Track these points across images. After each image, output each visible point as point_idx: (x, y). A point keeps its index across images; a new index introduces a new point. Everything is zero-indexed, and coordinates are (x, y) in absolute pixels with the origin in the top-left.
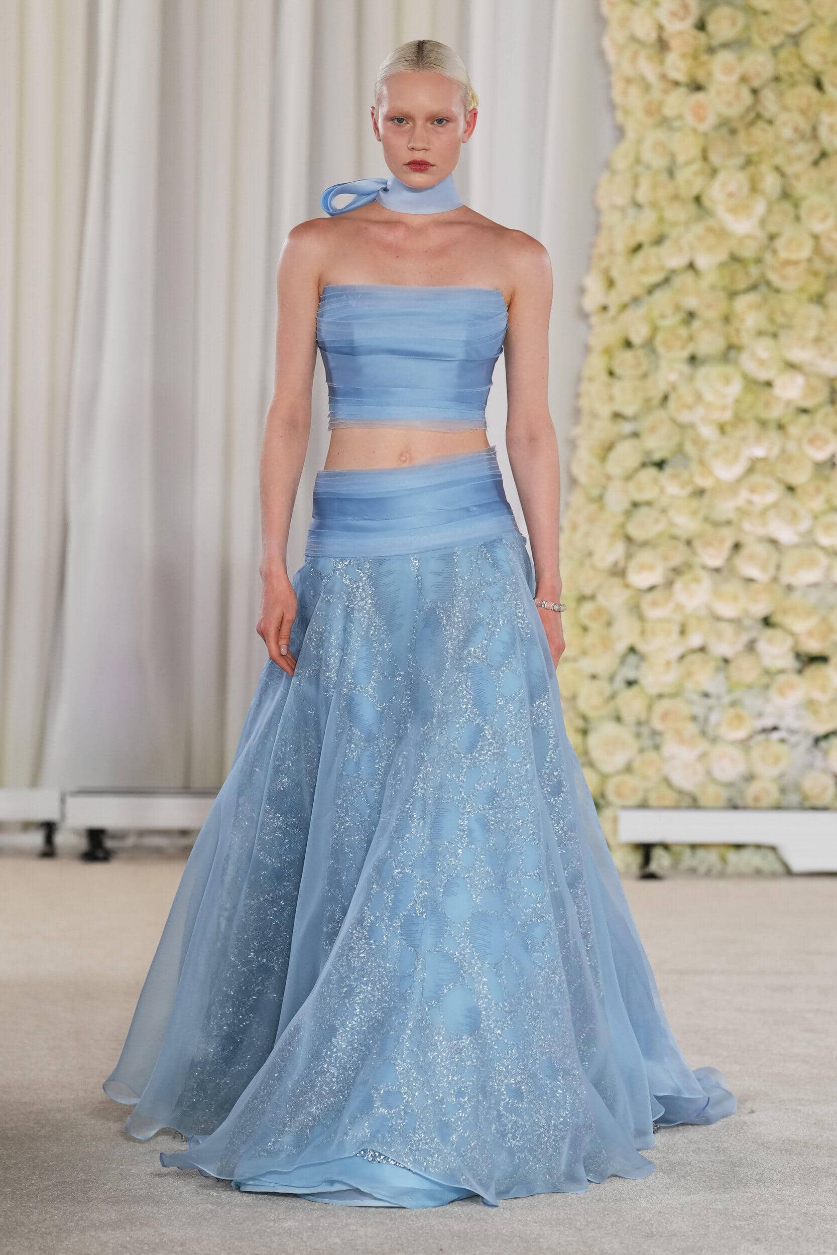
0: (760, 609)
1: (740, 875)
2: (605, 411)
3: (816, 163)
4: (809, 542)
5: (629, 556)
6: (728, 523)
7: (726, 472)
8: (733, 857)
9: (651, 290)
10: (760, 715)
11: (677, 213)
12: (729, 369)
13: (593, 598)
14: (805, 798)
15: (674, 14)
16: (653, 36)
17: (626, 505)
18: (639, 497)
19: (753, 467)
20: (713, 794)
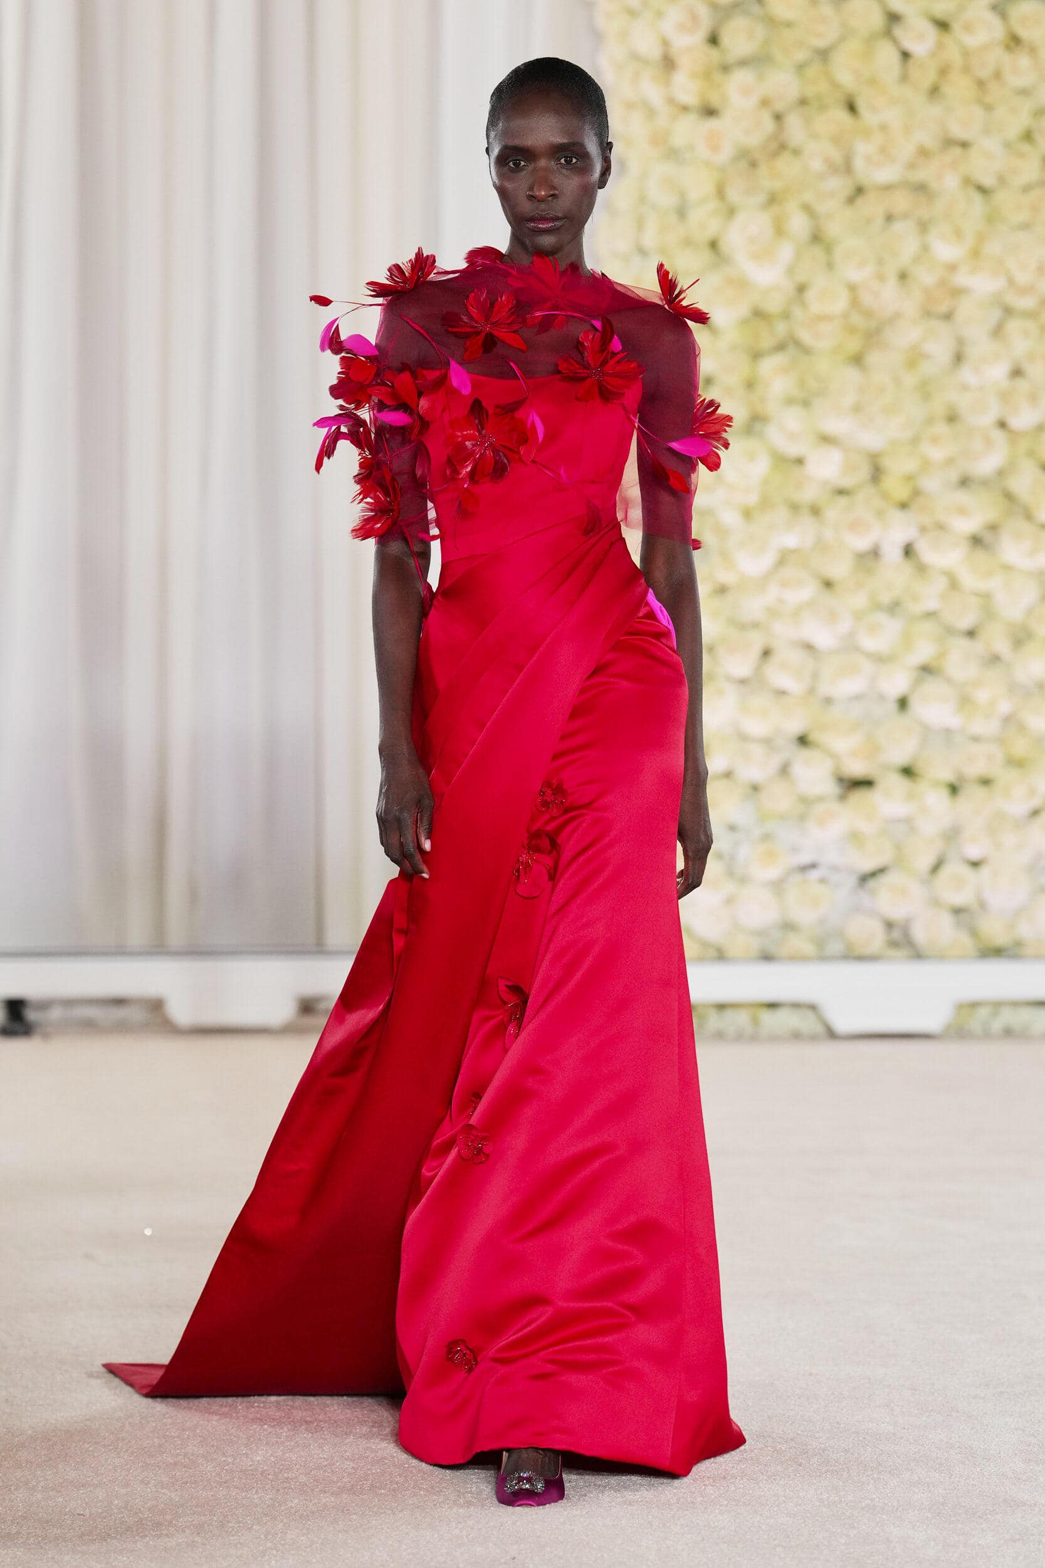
0: (795, 726)
1: (775, 1039)
3: (851, 200)
4: (850, 646)
6: (755, 625)
7: (752, 564)
8: (766, 1017)
10: (795, 850)
12: (753, 444)
14: (850, 946)
15: (682, 28)
16: (655, 52)
19: (784, 558)
20: (741, 944)
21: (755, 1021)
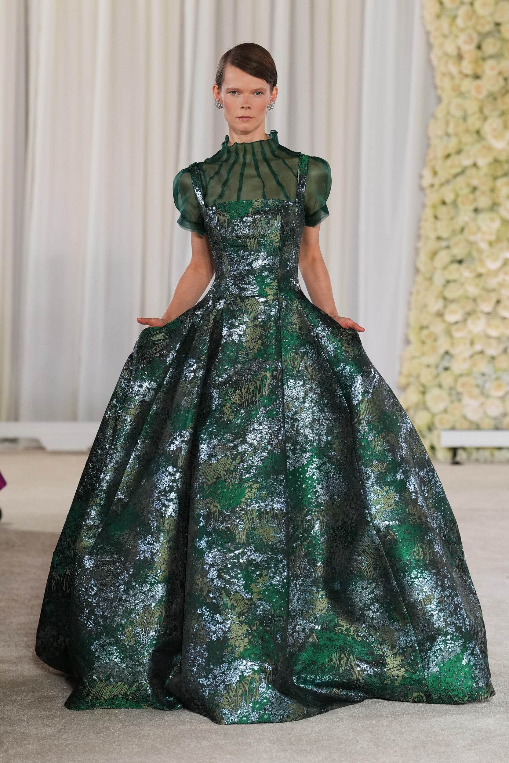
1: (501, 462)
2: (433, 236)
5: (445, 307)
6: (494, 290)
7: (493, 265)
8: (497, 453)
9: (455, 176)
11: (467, 139)
12: (493, 215)
13: (427, 327)
15: (466, 42)
16: (454, 52)
17: (443, 281)
18: (450, 278)
19: (506, 263)
20: (487, 423)
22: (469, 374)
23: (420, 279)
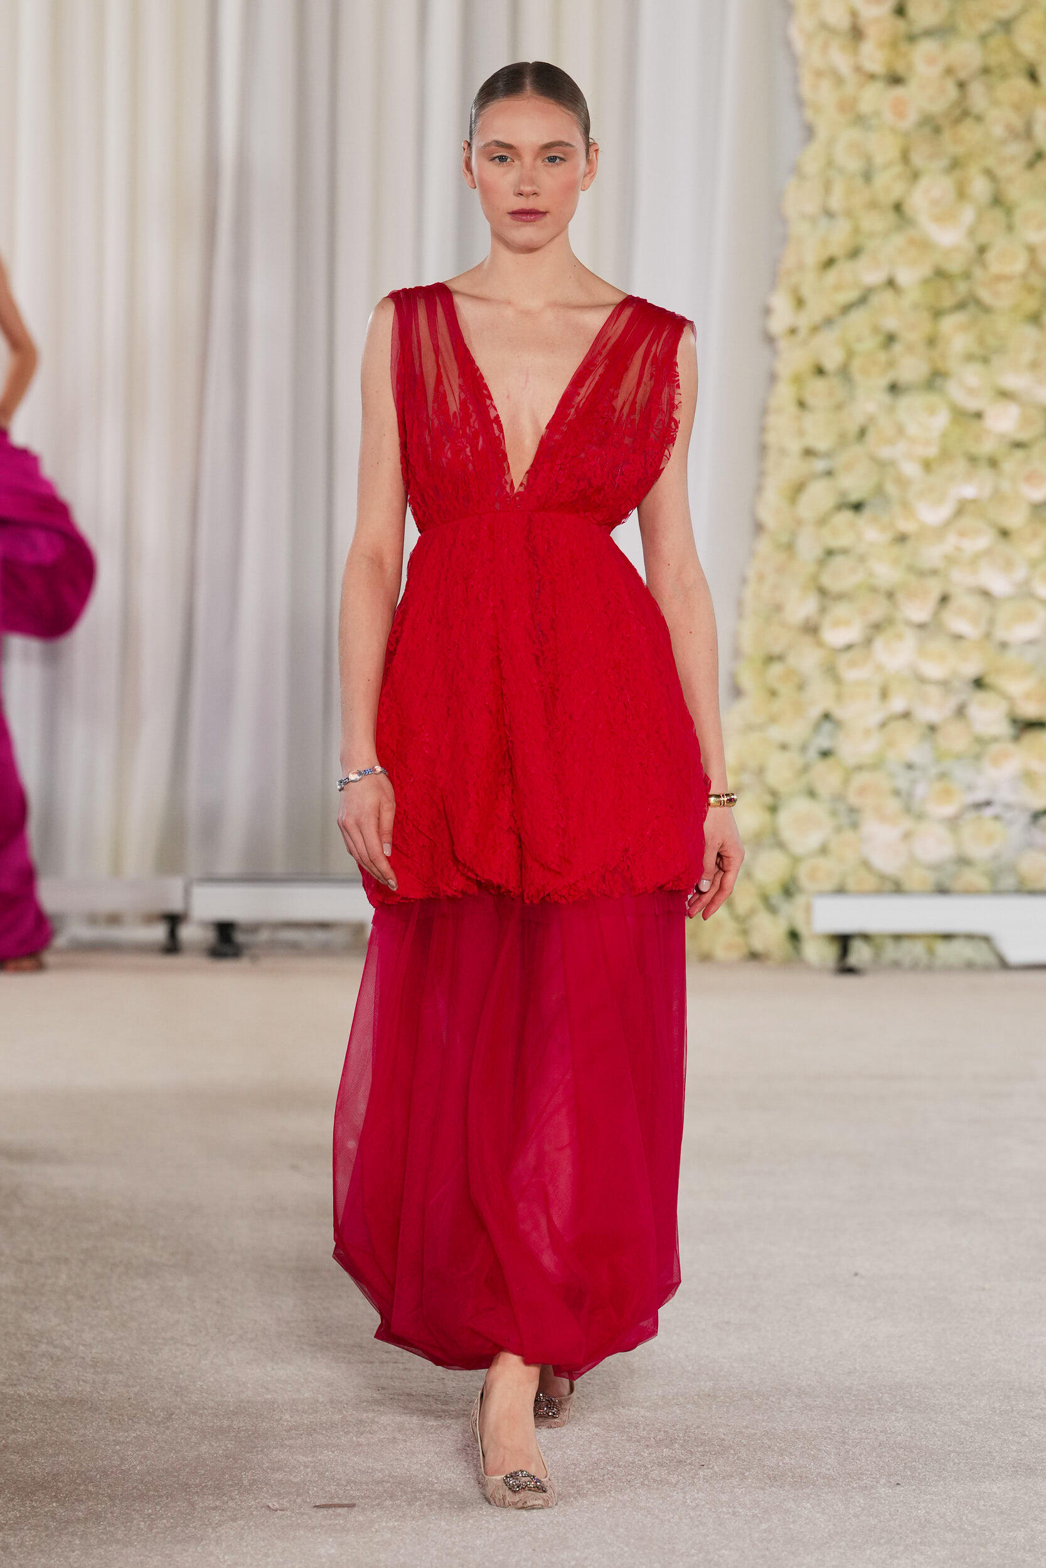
0: (971, 668)
1: (948, 969)
2: (795, 447)
3: (1031, 165)
4: (1025, 592)
5: (823, 610)
6: (934, 572)
7: (932, 514)
8: (942, 948)
9: (846, 309)
10: (970, 788)
11: (874, 222)
12: (933, 398)
13: (780, 658)
14: (1022, 881)
16: (844, 23)
17: (818, 552)
18: (834, 543)
19: (962, 508)
20: (917, 878)
21: (931, 951)
22: (877, 765)
23: (764, 546)
